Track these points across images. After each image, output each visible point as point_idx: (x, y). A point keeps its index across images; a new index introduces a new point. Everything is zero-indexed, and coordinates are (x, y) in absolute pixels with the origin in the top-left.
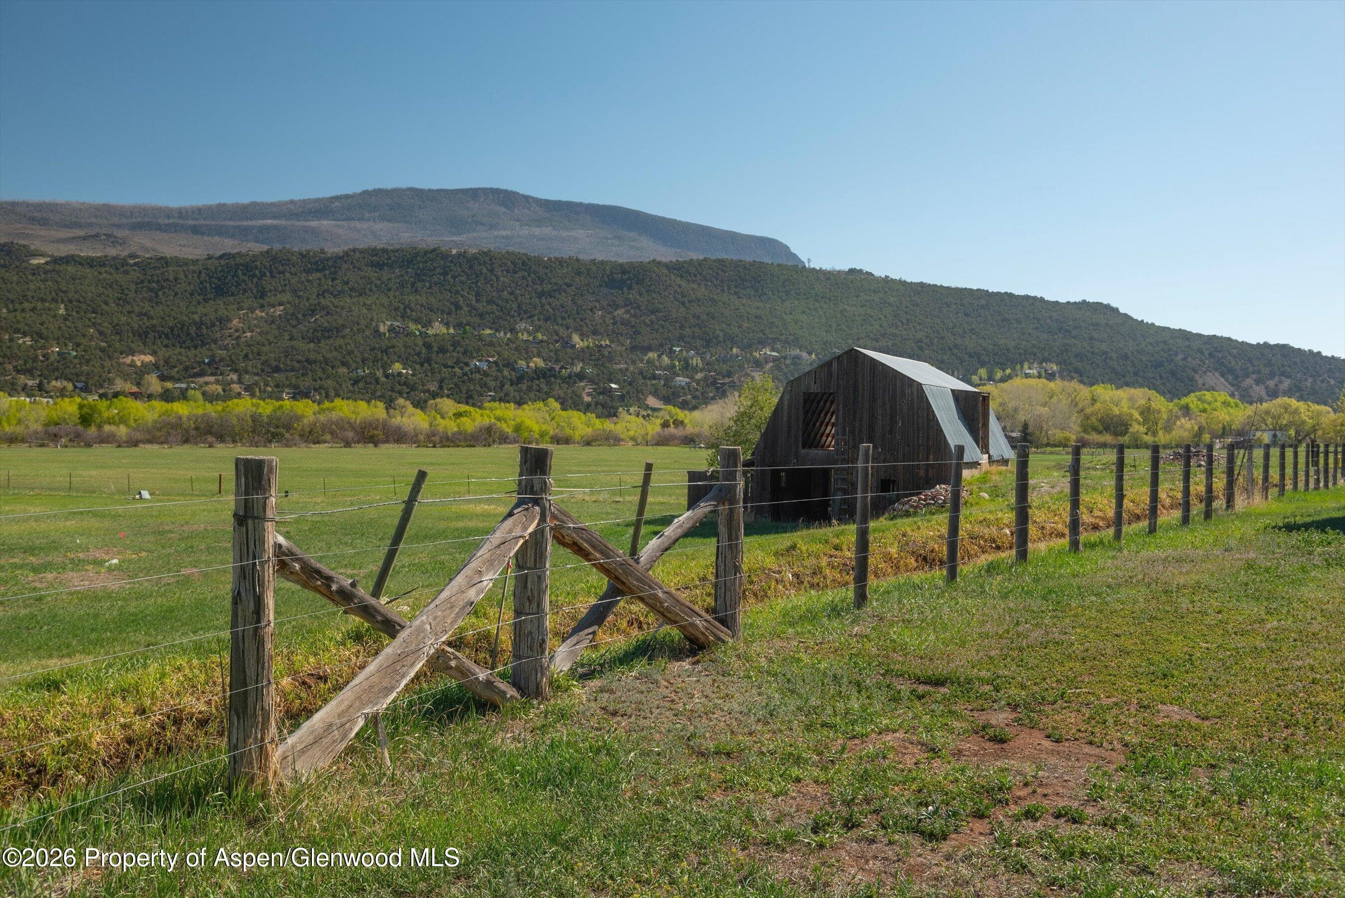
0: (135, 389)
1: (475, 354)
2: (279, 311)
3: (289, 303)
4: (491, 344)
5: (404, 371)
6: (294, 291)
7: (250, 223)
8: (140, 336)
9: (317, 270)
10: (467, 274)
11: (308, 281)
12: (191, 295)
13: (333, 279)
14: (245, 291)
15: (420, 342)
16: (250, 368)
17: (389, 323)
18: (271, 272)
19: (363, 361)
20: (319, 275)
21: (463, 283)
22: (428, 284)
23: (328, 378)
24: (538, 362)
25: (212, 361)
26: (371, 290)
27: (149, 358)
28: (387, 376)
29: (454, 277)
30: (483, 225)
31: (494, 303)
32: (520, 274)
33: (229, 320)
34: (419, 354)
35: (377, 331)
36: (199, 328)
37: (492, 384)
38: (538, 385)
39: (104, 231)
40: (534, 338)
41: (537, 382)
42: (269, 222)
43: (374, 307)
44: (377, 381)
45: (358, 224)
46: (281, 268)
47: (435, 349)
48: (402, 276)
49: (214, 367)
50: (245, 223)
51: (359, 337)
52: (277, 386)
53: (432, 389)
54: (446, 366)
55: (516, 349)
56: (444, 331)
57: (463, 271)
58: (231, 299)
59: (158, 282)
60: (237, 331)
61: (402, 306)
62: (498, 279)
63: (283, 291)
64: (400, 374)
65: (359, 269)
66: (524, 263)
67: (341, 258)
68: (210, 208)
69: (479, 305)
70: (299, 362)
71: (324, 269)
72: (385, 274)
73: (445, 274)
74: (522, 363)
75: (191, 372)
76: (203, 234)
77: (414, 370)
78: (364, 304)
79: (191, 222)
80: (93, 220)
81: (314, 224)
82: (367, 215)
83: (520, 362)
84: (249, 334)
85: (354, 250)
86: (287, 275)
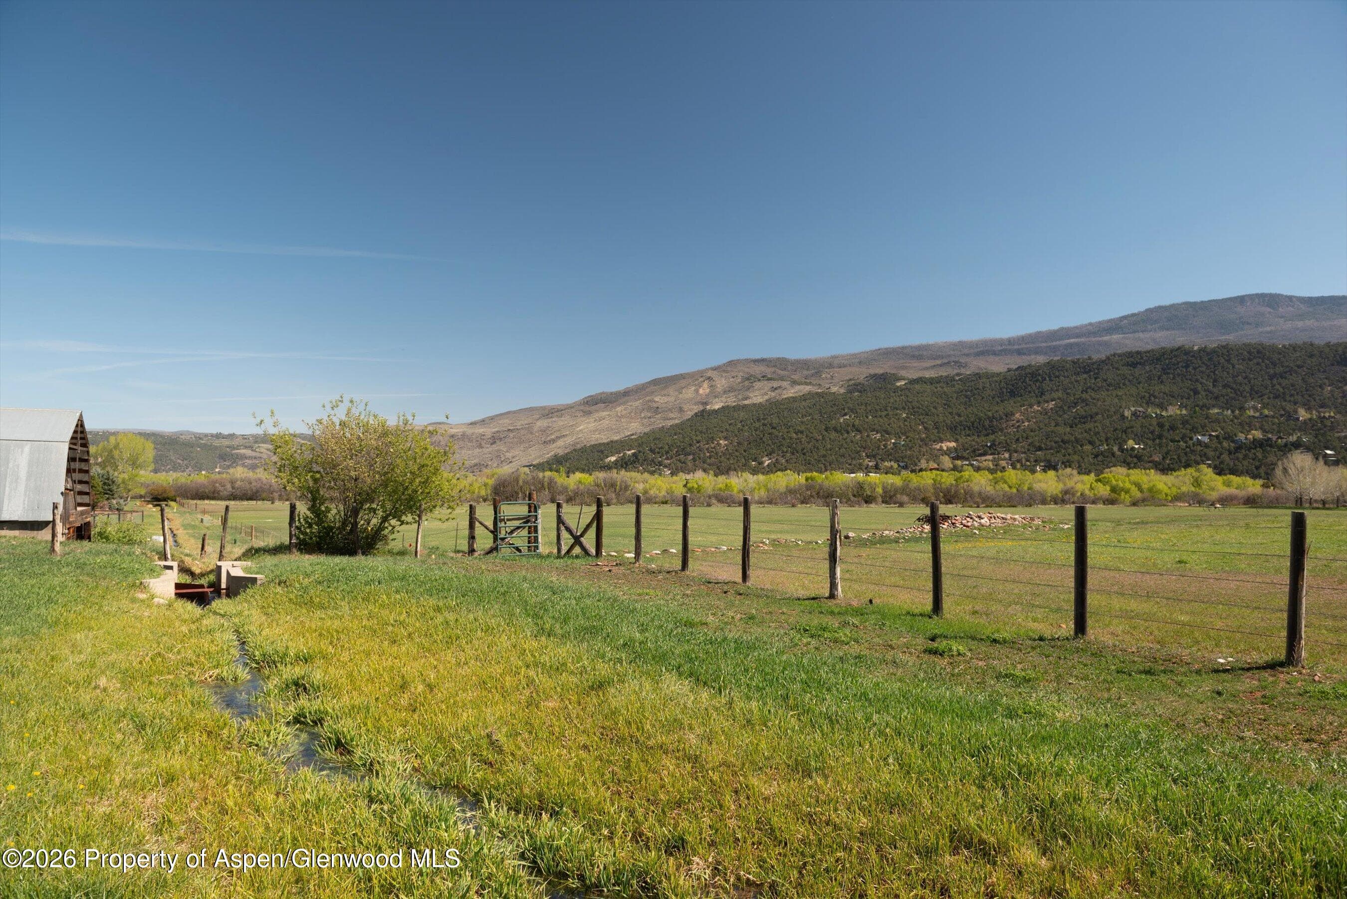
0: (936, 466)
1: (1200, 430)
2: (1052, 405)
3: (1059, 398)
4: (1217, 421)
5: (1137, 446)
6: (1065, 390)
7: (1058, 343)
8: (951, 429)
9: (1085, 372)
10: (1206, 365)
11: (1077, 381)
12: (993, 398)
13: (1096, 378)
14: (1030, 392)
15: (1155, 423)
16: (1019, 449)
17: (1133, 409)
18: (1050, 377)
19: (1106, 440)
20: (1085, 376)
21: (1202, 372)
22: (1171, 376)
23: (1075, 453)
24: (1258, 434)
25: (993, 444)
26: (1124, 384)
27: (953, 444)
28: (1122, 450)
29: (1195, 369)
30: (1248, 323)
31: (1229, 386)
32: (1255, 361)
33: (1013, 414)
34: (1152, 432)
35: (1123, 416)
36: (991, 421)
37: (1211, 454)
38: (1255, 454)
39: (953, 359)
40: (1261, 414)
41: (1253, 451)
42: (1072, 340)
43: (1124, 397)
44: (1113, 455)
45: (1141, 335)
46: (1057, 374)
47: (1167, 427)
48: (1151, 371)
49: (993, 449)
50: (1054, 343)
51: (1107, 422)
52: (1036, 461)
53: (1157, 459)
54: (1173, 441)
55: (1241, 424)
56: (1178, 412)
57: (1203, 363)
58: (1019, 399)
59: (972, 390)
60: (1018, 422)
61: (1147, 395)
62: (1233, 367)
63: (1057, 390)
64: (1133, 449)
65: (1117, 369)
66: (1258, 352)
67: (1103, 362)
68: (1030, 335)
69: (1215, 390)
70: (1056, 442)
71: (1090, 371)
72: (1137, 371)
73: (1187, 367)
74: (1241, 436)
75: (976, 453)
76: (1024, 354)
77: (1146, 444)
78: (1117, 396)
79: (1016, 347)
80: (952, 353)
81: (1106, 338)
82: (1149, 327)
83: (1240, 434)
84: (1026, 424)
85: (1114, 355)
86: (1062, 378)
